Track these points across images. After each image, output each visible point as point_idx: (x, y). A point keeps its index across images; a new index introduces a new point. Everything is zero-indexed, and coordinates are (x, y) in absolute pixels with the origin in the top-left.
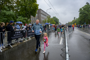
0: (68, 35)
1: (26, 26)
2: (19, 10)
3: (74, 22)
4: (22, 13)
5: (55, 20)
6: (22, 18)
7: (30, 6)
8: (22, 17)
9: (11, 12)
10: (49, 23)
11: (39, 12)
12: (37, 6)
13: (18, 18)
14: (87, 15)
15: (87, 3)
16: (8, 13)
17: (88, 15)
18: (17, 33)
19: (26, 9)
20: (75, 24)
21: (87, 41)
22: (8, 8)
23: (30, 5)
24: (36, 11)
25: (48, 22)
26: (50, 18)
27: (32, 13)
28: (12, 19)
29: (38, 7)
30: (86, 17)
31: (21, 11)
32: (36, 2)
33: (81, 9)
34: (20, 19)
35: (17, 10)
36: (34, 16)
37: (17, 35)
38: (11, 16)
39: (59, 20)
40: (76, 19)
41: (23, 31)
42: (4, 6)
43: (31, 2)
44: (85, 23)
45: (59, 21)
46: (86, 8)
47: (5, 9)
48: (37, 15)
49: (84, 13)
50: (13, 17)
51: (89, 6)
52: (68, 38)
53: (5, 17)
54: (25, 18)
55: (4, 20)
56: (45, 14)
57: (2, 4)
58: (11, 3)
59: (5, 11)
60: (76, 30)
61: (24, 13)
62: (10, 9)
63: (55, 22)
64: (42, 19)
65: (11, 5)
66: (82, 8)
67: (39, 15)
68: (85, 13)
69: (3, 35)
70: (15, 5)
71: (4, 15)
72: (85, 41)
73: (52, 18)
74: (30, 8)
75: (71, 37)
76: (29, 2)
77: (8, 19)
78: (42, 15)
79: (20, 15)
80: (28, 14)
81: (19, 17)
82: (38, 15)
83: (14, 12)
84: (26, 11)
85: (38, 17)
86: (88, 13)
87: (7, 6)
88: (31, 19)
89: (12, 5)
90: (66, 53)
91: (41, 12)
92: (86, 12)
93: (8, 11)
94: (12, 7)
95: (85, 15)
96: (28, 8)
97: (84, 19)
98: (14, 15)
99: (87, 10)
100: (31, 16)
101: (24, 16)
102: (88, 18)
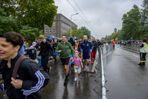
1: (36, 42)
2: (24, 15)
3: (114, 36)
4: (30, 20)
5: (84, 33)
6: (29, 29)
7: (43, 9)
8: (30, 27)
9: (9, 18)
10: (75, 37)
11: (58, 18)
12: (55, 8)
13: (22, 28)
14: (134, 25)
15: (135, 7)
16: (4, 20)
17: (136, 24)
19: (35, 14)
20: (116, 39)
21: (134, 66)
22: (5, 11)
23: (43, 7)
24: (53, 18)
25: (73, 36)
26: (76, 29)
27: (46, 20)
28: (12, 30)
29: (57, 11)
30: (132, 28)
31: (27, 16)
32: (54, 2)
33: (125, 16)
34: (26, 31)
35: (20, 16)
36: (50, 25)
38: (11, 25)
39: (90, 33)
40: (117, 31)
41: (31, 50)
43: (44, 2)
44: (131, 38)
45: (91, 35)
46: (133, 14)
48: (54, 23)
49: (130, 22)
50: (14, 28)
51: (138, 11)
52: (106, 61)
54: (35, 29)
56: (68, 22)
58: (11, 3)
60: (118, 49)
61: (33, 20)
62: (8, 13)
64: (63, 31)
65: (10, 7)
66: (128, 13)
67: (58, 24)
68: (132, 22)
70: (16, 6)
72: (132, 66)
73: (79, 30)
74: (43, 12)
75: (110, 60)
76: (42, 2)
77: (4, 31)
78: (63, 25)
79: (26, 24)
80: (39, 21)
81: (24, 27)
83: (15, 18)
84: (36, 16)
85: (57, 26)
86: (136, 22)
87: (2, 7)
88: (45, 30)
89: (11, 5)
90: (102, 87)
91: (62, 19)
92: (133, 20)
93: (5, 16)
94: (11, 10)
95: (131, 26)
96: (39, 12)
97: (130, 31)
98: (16, 23)
99: (134, 18)
100: (46, 26)
101: (32, 26)
102: (135, 30)
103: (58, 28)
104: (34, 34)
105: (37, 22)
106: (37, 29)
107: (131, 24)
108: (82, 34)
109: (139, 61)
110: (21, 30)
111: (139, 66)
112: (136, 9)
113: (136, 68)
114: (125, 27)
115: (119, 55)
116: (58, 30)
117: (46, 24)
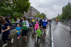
0: (53, 27)
3: (58, 18)
6: (17, 13)
9: (8, 8)
11: (31, 8)
13: (13, 13)
15: (69, 3)
16: (6, 9)
17: (69, 12)
18: (13, 25)
19: (20, 6)
20: (59, 19)
21: (68, 32)
23: (24, 3)
24: (28, 8)
25: (38, 17)
26: (39, 14)
27: (25, 9)
28: (9, 14)
29: (30, 5)
30: (67, 14)
31: (16, 8)
32: (29, 1)
33: (63, 8)
34: (15, 14)
35: (13, 7)
36: (27, 12)
37: (13, 26)
38: (9, 11)
40: (59, 15)
42: (3, 3)
43: (24, 1)
44: (66, 19)
45: (46, 17)
46: (68, 7)
47: (4, 6)
49: (66, 11)
50: (10, 13)
51: (70, 5)
52: (53, 30)
53: (3, 12)
54: (19, 13)
55: (3, 14)
57: (1, 2)
58: (9, 1)
59: (3, 7)
60: (59, 24)
61: (19, 9)
62: (7, 6)
63: (43, 18)
65: (9, 3)
66: (65, 6)
68: (67, 11)
69: (2, 26)
70: (11, 2)
71: (3, 11)
72: (66, 32)
73: (41, 14)
74: (24, 5)
75: (55, 29)
76: (23, 1)
77: (6, 14)
78: (33, 12)
79: (16, 11)
80: (22, 10)
82: (30, 11)
87: (5, 3)
88: (24, 14)
91: (33, 9)
92: (68, 10)
93: (6, 7)
96: (22, 6)
97: (66, 15)
98: (11, 10)
99: (68, 9)
100: (25, 12)
101: (18, 12)
102: (69, 15)
103: (30, 13)
104: (19, 16)
105: (21, 10)
106: (21, 14)
107: (66, 12)
108: (42, 16)
109: (70, 30)
110: (13, 14)
111: (70, 33)
112: (69, 5)
113: (68, 34)
114: (63, 13)
115: (60, 27)
116: (31, 14)
117: (25, 11)
